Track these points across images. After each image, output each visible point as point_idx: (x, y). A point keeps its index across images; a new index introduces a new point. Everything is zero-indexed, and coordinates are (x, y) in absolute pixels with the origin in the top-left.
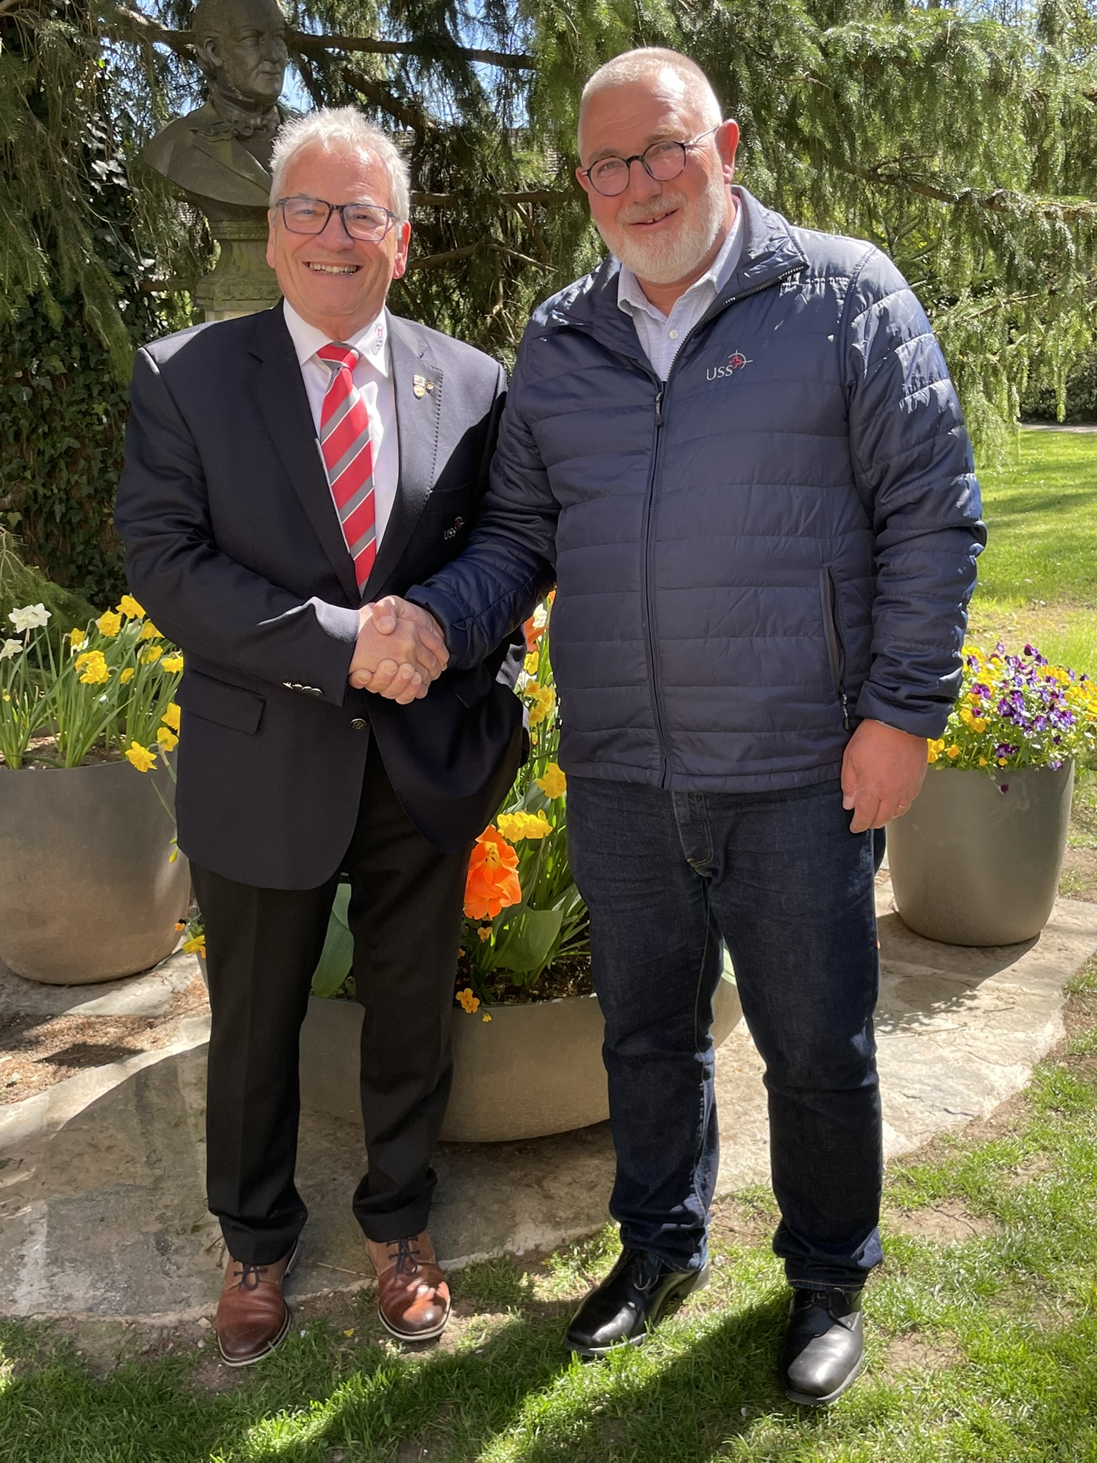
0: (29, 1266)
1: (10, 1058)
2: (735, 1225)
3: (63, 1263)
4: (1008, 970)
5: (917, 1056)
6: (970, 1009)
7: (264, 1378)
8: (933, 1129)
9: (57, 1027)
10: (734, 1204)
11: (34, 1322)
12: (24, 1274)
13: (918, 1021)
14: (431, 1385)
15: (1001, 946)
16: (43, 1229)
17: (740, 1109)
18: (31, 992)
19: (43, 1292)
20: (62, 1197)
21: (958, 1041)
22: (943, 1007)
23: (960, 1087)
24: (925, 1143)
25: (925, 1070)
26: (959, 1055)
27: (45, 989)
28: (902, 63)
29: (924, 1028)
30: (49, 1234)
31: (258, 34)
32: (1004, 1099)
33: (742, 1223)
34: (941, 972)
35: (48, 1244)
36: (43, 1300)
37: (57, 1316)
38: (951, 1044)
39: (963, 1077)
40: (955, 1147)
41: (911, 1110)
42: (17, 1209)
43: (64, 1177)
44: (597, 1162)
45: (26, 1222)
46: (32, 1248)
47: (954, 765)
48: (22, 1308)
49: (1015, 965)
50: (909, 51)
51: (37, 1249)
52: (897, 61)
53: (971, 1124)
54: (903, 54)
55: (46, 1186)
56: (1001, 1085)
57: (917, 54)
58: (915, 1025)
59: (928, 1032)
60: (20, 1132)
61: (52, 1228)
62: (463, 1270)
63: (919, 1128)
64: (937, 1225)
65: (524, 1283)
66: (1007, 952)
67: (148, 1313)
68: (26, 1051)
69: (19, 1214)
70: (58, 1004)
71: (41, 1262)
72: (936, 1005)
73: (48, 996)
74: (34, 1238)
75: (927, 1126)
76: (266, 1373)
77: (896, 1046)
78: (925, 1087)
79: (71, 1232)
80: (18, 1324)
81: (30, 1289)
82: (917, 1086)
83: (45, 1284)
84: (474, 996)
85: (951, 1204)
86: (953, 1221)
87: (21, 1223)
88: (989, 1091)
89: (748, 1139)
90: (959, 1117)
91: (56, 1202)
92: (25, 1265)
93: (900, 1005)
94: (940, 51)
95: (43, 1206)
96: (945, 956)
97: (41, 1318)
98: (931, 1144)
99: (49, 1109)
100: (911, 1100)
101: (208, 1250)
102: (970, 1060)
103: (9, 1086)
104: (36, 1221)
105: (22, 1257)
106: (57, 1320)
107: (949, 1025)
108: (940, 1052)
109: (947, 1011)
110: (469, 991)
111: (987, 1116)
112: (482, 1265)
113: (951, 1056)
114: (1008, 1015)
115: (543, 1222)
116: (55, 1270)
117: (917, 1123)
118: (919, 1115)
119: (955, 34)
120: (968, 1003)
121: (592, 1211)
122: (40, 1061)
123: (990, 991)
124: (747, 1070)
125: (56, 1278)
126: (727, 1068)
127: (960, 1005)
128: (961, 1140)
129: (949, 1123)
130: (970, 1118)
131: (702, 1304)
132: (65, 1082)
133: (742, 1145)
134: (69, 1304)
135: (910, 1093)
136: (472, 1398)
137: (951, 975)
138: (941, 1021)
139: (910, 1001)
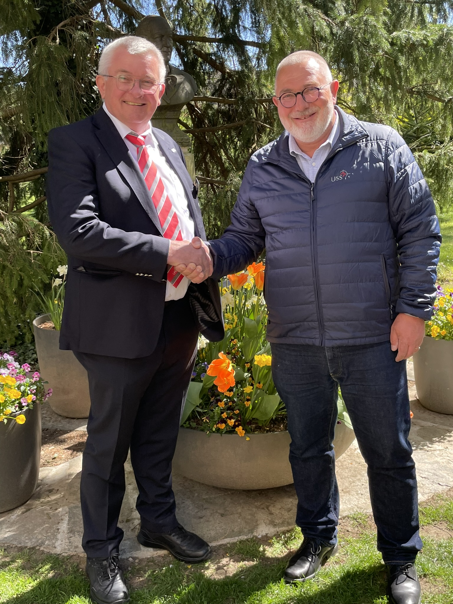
0: (61, 533)
1: (54, 447)
2: (349, 529)
3: (74, 533)
5: (426, 461)
6: (449, 441)
7: (155, 584)
8: (433, 492)
9: (72, 435)
10: (349, 520)
11: (63, 556)
12: (59, 536)
13: (426, 445)
14: (223, 590)
16: (67, 518)
17: (351, 480)
18: (62, 421)
19: (67, 544)
20: (74, 505)
21: (444, 455)
22: (437, 440)
23: (445, 474)
24: (430, 497)
25: (429, 466)
26: (444, 460)
27: (68, 419)
28: (425, 46)
29: (429, 449)
30: (69, 520)
31: (162, 36)
33: (352, 528)
34: (436, 425)
35: (68, 524)
36: (67, 547)
37: (72, 554)
38: (441, 456)
39: (446, 470)
40: (443, 500)
41: (424, 483)
42: (56, 509)
43: (75, 497)
44: (291, 500)
45: (60, 515)
46: (62, 525)
47: (443, 338)
48: (58, 550)
50: (428, 41)
51: (64, 526)
52: (422, 45)
53: (450, 490)
54: (425, 42)
55: (67, 501)
57: (431, 43)
58: (425, 447)
59: (431, 451)
60: (57, 477)
61: (70, 518)
62: (236, 543)
63: (427, 491)
64: (435, 533)
65: (261, 549)
68: (60, 445)
69: (57, 511)
70: (73, 426)
71: (66, 532)
72: (434, 439)
73: (69, 423)
74: (63, 522)
75: (431, 490)
76: (156, 581)
77: (418, 456)
78: (430, 474)
79: (78, 520)
80: (57, 557)
81: (61, 543)
82: (427, 473)
83: (67, 541)
84: (243, 429)
85: (441, 524)
86: (442, 531)
87: (58, 515)
89: (355, 493)
90: (444, 487)
91: (72, 507)
92: (59, 533)
93: (420, 439)
94: (441, 41)
95: (67, 509)
96: (438, 418)
97: (66, 555)
98: (432, 498)
99: (69, 469)
100: (424, 479)
101: (132, 530)
102: (449, 463)
103: (53, 459)
104: (64, 515)
105: (58, 529)
106: (72, 556)
107: (440, 448)
108: (436, 459)
109: (439, 442)
110: (241, 427)
112: (244, 541)
113: (441, 461)
115: (269, 524)
116: (71, 535)
117: (426, 489)
118: (427, 486)
119: (447, 34)
120: (448, 438)
121: (290, 520)
122: (66, 449)
124: (354, 463)
125: (72, 539)
126: (345, 463)
127: (445, 439)
128: (445, 497)
129: (440, 489)
130: (449, 488)
131: (335, 562)
132: (75, 458)
133: (352, 495)
134: (77, 550)
135: (424, 476)
136: (240, 596)
137: (441, 427)
138: (437, 446)
139: (423, 437)
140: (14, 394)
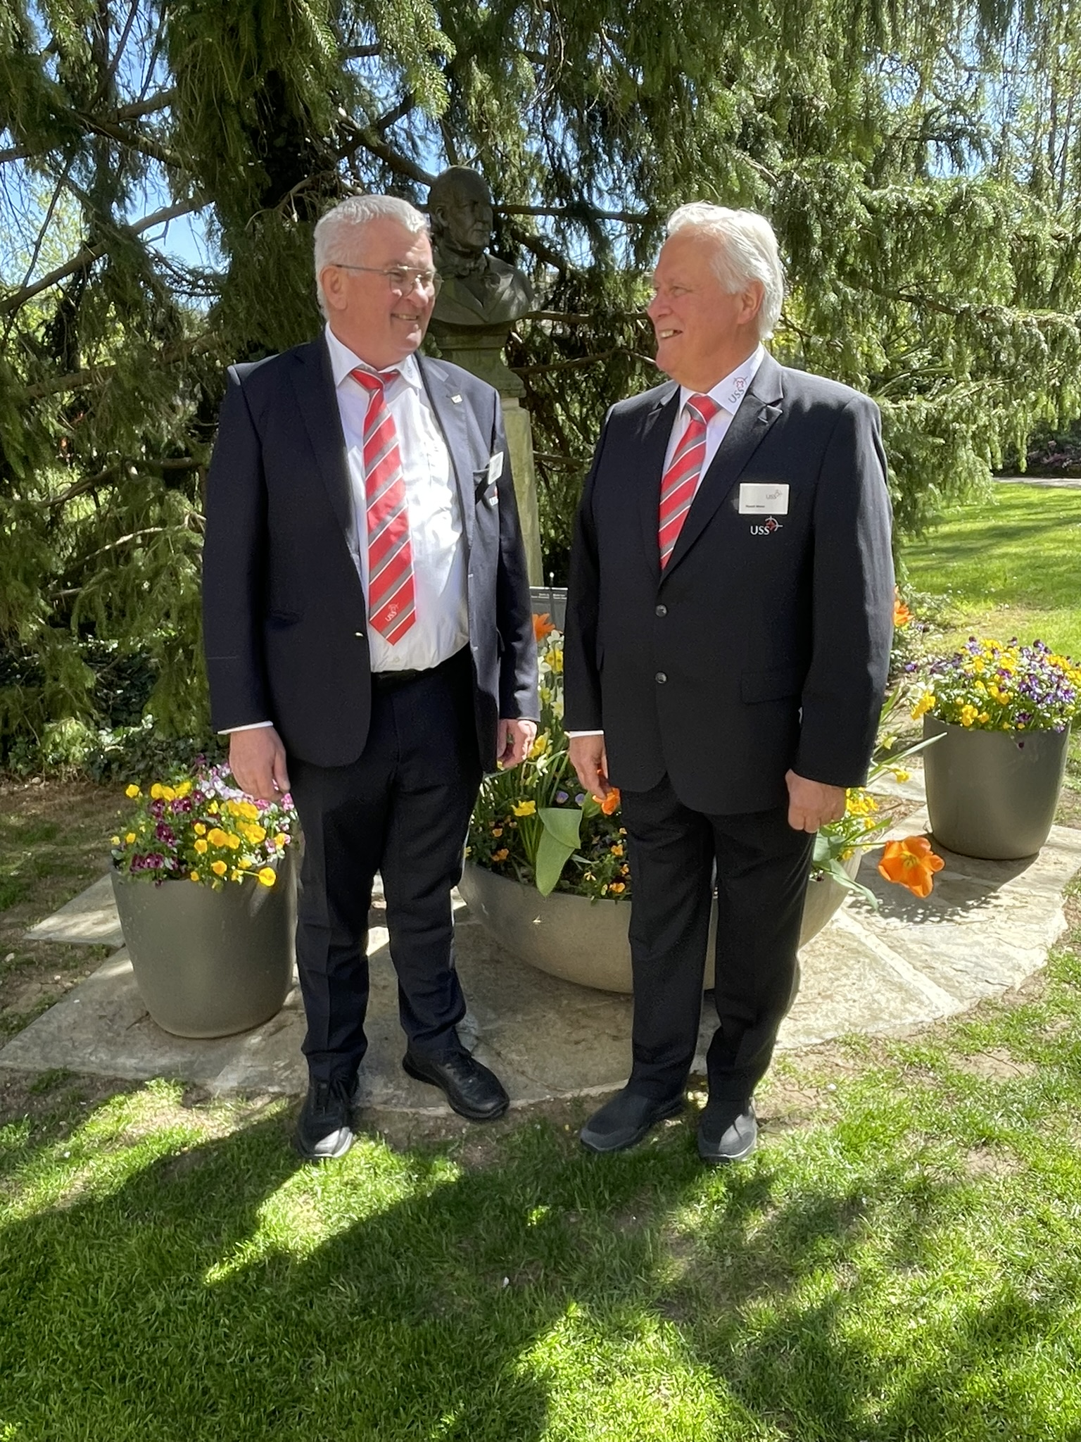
2: (839, 1062)
4: (1018, 878)
5: (959, 941)
6: (996, 906)
8: (979, 995)
13: (958, 914)
15: (1012, 860)
21: (989, 930)
22: (975, 904)
23: (995, 964)
24: (974, 1005)
25: (967, 951)
26: (990, 940)
29: (963, 919)
32: (1028, 974)
34: (969, 878)
38: (984, 932)
39: (996, 957)
40: (997, 1009)
41: (960, 980)
47: (982, 728)
49: (1023, 874)
50: (935, 206)
52: (926, 213)
53: (1007, 992)
54: (930, 208)
56: (1026, 965)
57: (941, 209)
58: (956, 918)
59: (966, 923)
63: (968, 994)
64: (991, 1067)
66: (1015, 864)
67: (425, 1107)
72: (970, 903)
75: (974, 992)
78: (968, 964)
82: (963, 963)
85: (999, 1051)
86: (1003, 1065)
88: (1018, 968)
89: (841, 998)
90: (998, 987)
93: (943, 902)
94: (956, 205)
96: (970, 866)
98: (978, 1006)
100: (959, 972)
102: (999, 944)
107: (981, 918)
108: (976, 938)
109: (978, 907)
111: (1018, 987)
113: (985, 941)
114: (1023, 911)
117: (965, 990)
118: (966, 984)
119: (968, 193)
120: (993, 901)
123: (1007, 893)
124: (833, 946)
127: (988, 903)
128: (1000, 1004)
129: (990, 991)
130: (1006, 988)
133: (838, 1002)
135: (958, 967)
137: (977, 881)
138: (975, 915)
139: (949, 900)
140: (255, 835)
